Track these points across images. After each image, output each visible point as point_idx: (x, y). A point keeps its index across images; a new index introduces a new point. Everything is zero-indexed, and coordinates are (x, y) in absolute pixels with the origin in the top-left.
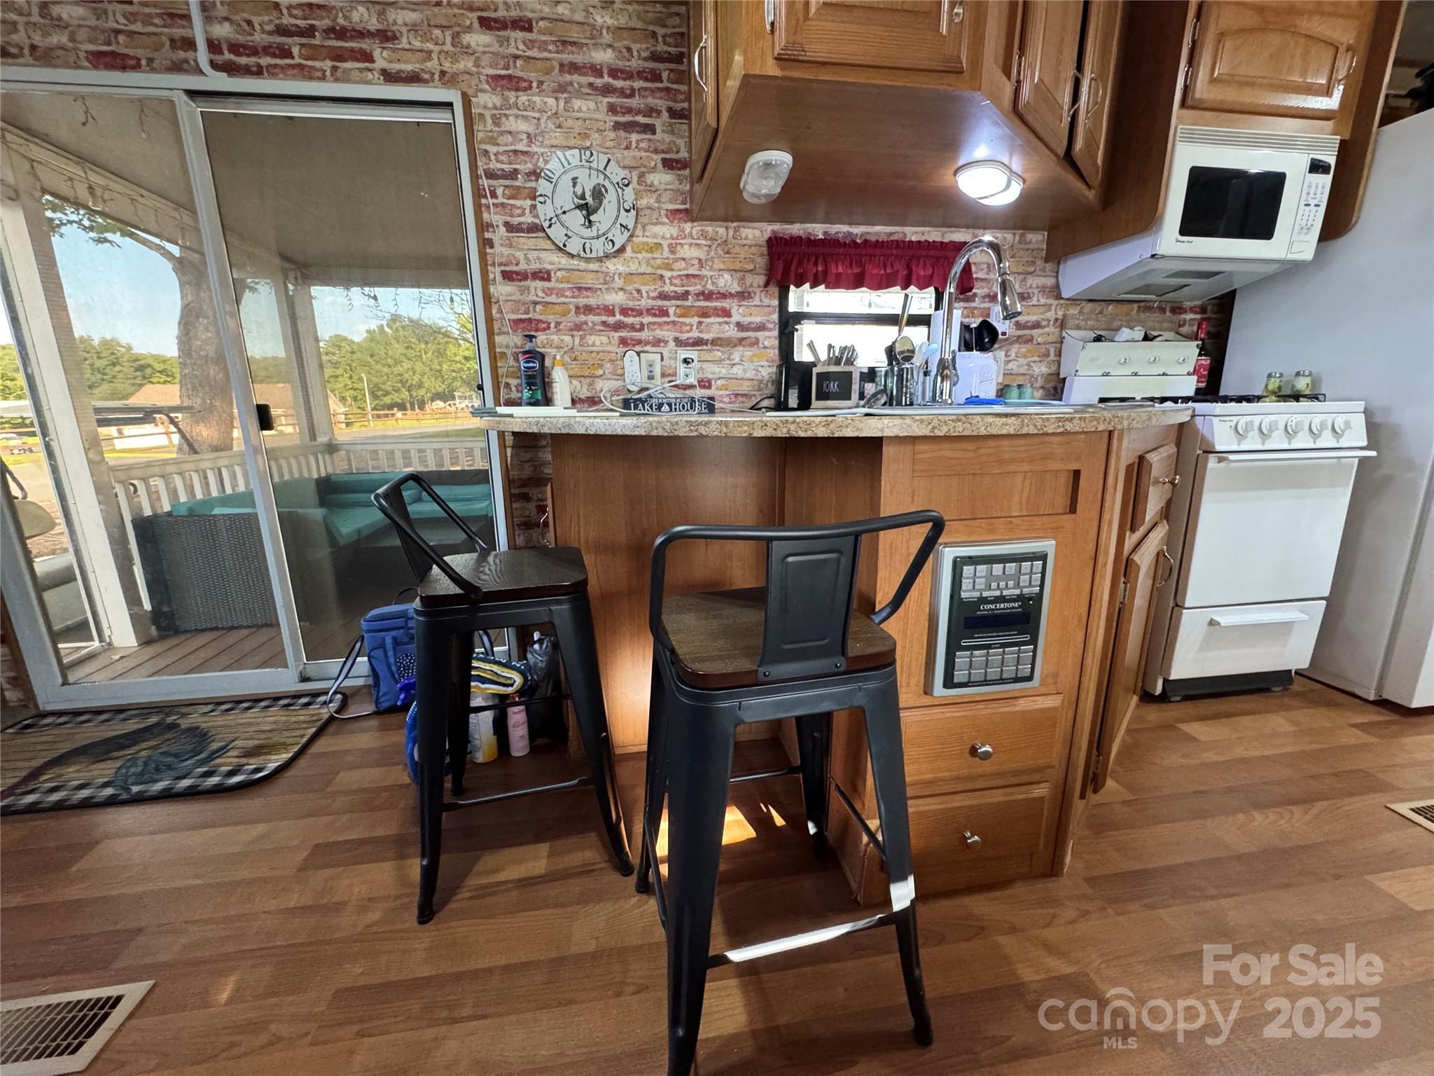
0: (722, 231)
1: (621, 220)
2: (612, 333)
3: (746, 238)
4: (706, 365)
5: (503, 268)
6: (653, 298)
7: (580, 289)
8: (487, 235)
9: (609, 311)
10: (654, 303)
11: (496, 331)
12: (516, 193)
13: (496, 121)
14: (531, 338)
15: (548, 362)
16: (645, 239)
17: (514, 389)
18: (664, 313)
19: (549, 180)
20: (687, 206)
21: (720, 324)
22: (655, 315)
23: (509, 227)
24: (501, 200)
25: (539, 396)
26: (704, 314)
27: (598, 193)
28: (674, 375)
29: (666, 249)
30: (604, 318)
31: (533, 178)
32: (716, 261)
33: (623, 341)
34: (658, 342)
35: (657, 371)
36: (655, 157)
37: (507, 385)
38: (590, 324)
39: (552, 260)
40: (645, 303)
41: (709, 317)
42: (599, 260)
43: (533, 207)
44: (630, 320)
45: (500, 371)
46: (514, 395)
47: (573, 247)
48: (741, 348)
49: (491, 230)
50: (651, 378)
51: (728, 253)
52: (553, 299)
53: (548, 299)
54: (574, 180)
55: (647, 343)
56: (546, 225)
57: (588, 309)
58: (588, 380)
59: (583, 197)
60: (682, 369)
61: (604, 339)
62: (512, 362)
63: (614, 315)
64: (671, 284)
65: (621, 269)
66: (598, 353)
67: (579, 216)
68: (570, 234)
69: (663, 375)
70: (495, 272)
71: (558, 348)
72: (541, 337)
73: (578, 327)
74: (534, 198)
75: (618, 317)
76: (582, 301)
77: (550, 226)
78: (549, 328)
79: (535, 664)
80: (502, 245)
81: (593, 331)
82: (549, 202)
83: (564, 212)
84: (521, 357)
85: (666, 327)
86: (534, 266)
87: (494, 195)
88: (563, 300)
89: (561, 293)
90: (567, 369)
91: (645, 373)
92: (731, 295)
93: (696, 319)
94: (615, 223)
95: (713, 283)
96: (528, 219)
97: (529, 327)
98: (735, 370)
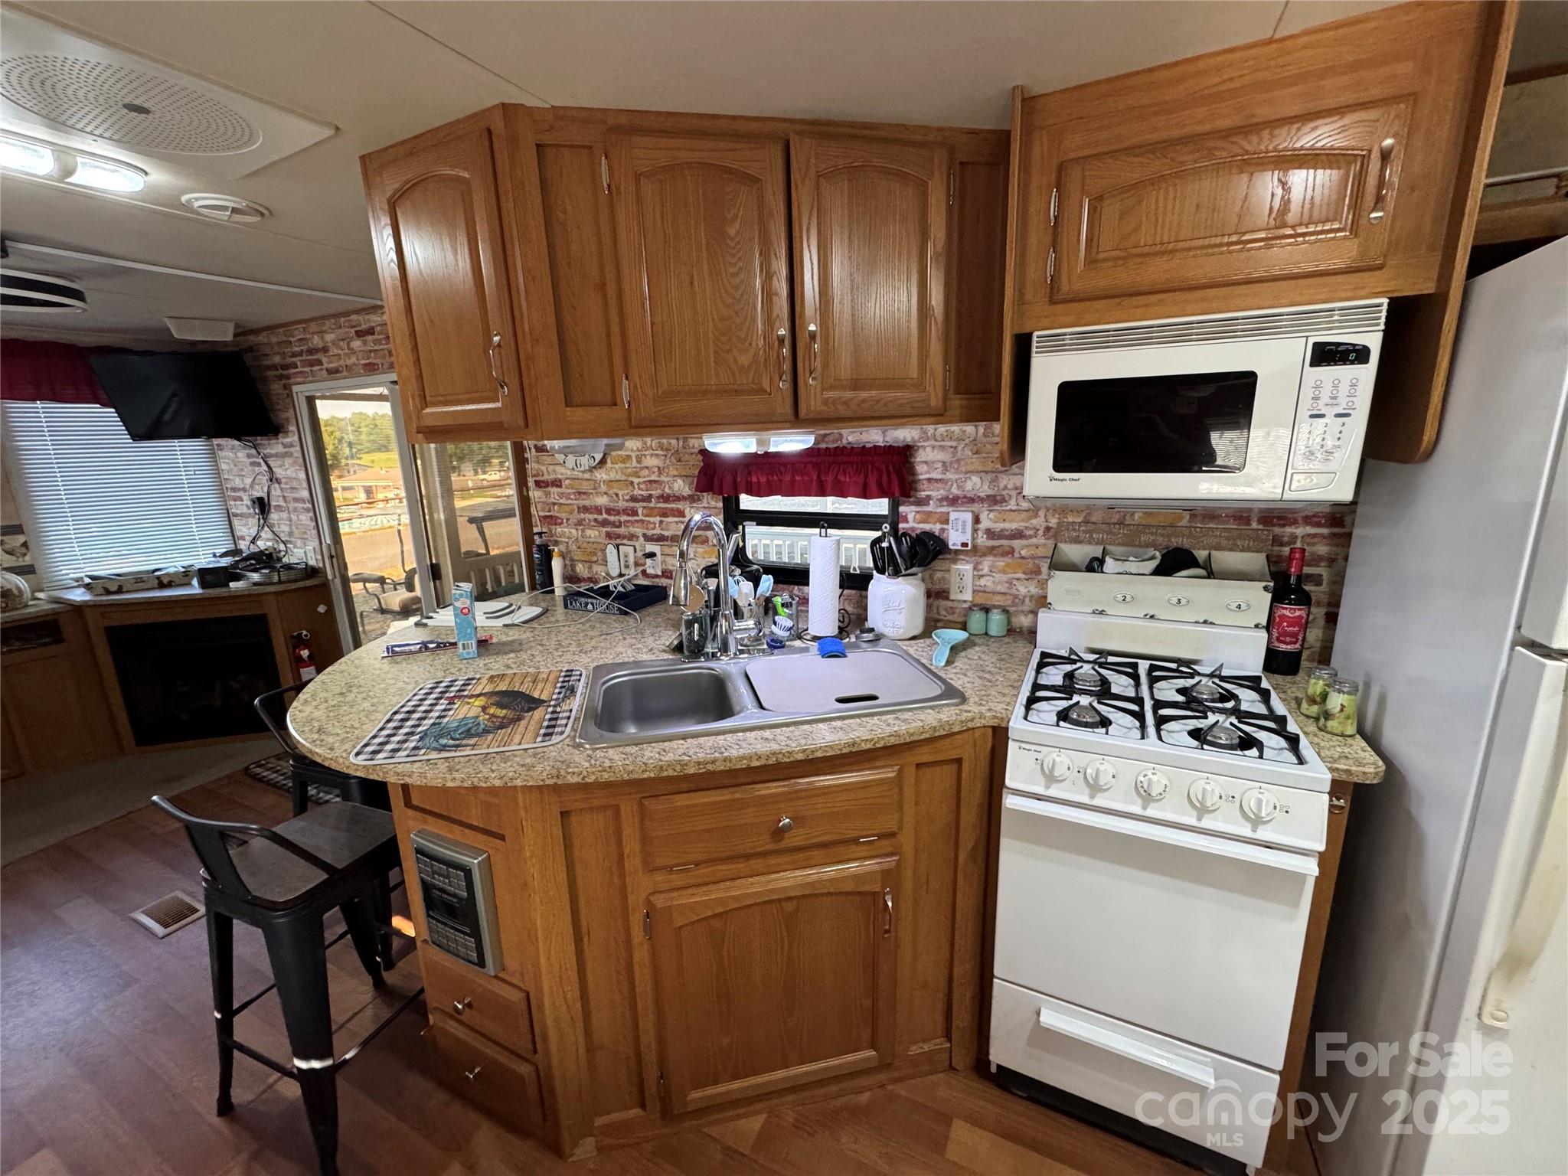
0: (674, 442)
2: (601, 529)
3: (693, 447)
5: (535, 478)
6: (627, 501)
7: (579, 493)
9: (598, 510)
10: (628, 504)
11: (533, 523)
16: (620, 453)
18: (635, 513)
21: (677, 523)
22: (628, 515)
23: (538, 448)
26: (664, 514)
28: (644, 565)
29: (634, 459)
30: (596, 516)
32: (671, 468)
33: (609, 535)
34: (632, 537)
35: (631, 560)
38: (587, 521)
39: (562, 472)
40: (622, 504)
41: (667, 517)
44: (612, 518)
48: (694, 546)
50: (627, 566)
51: (680, 461)
52: (564, 501)
53: (561, 501)
55: (624, 537)
58: (587, 566)
60: (649, 561)
61: (597, 533)
63: (602, 514)
64: (639, 489)
65: (605, 477)
69: (637, 565)
70: (531, 483)
71: (569, 538)
72: (559, 529)
73: (580, 523)
75: (604, 515)
76: (582, 503)
78: (562, 523)
80: (535, 461)
81: (589, 526)
85: (636, 525)
86: (552, 477)
88: (570, 502)
89: (568, 496)
91: (623, 563)
92: (684, 498)
93: (658, 519)
95: (670, 488)
97: (551, 522)
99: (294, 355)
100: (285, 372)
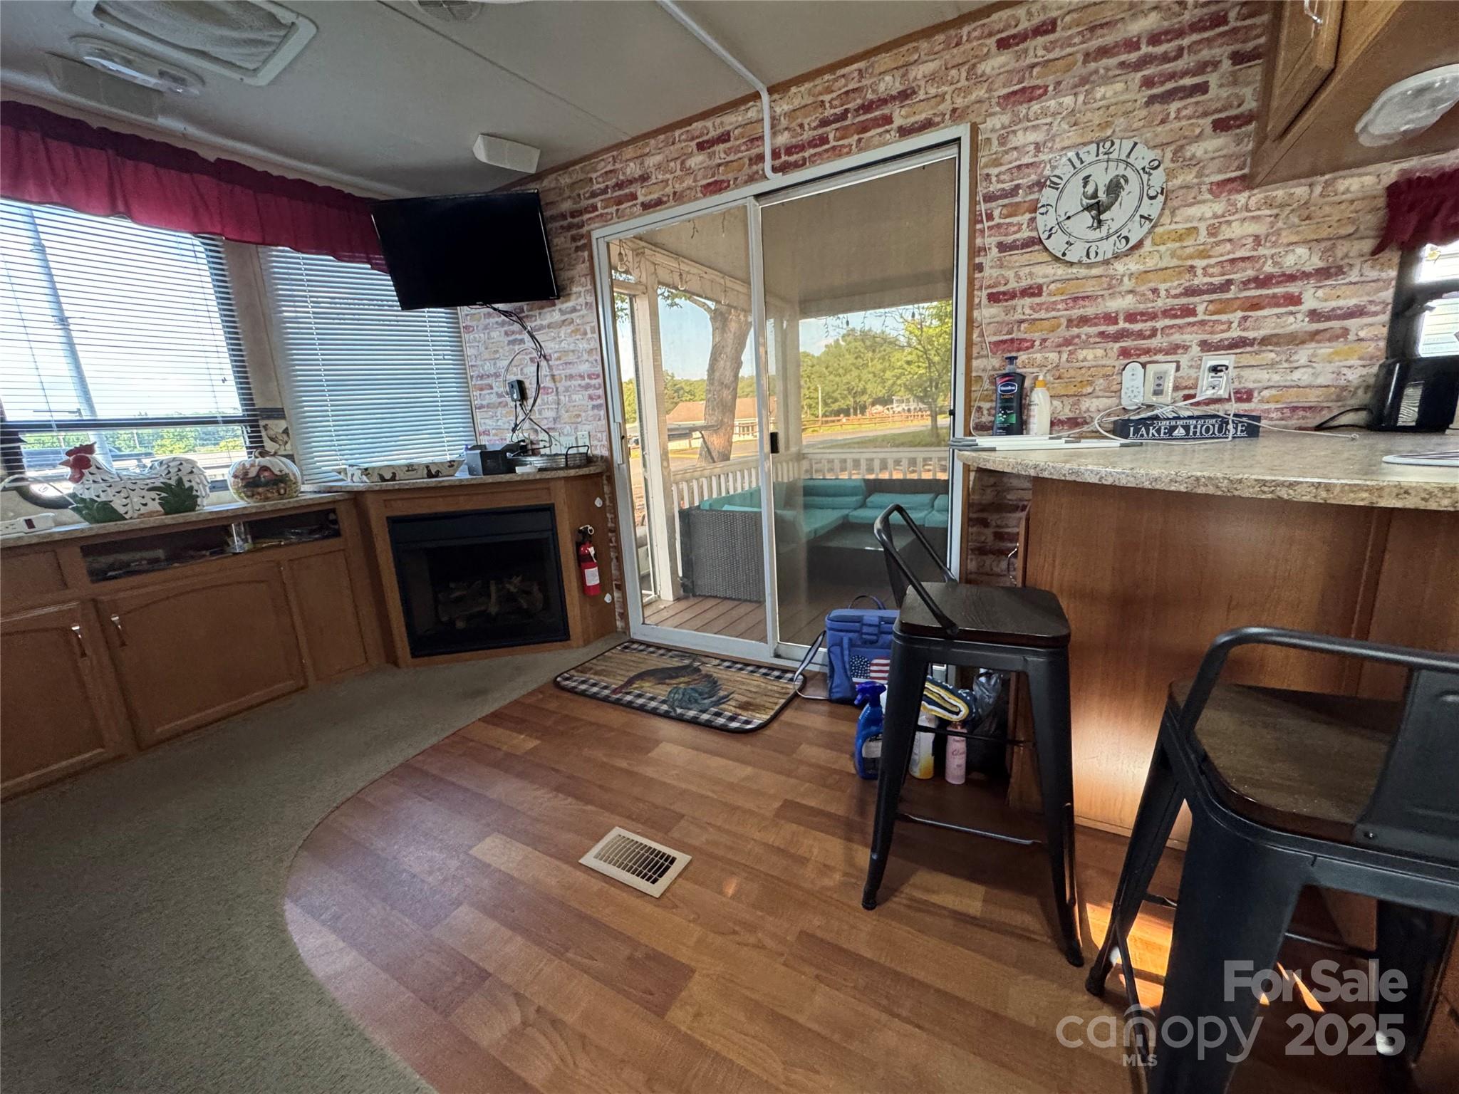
0: (1301, 191)
1: (1141, 212)
2: (1111, 344)
3: (1346, 191)
4: (1246, 373)
5: (990, 291)
6: (1175, 296)
7: (1075, 299)
8: (977, 260)
9: (1110, 319)
10: (1176, 301)
11: (975, 355)
12: (1014, 210)
13: (1003, 140)
14: (1012, 360)
15: (1027, 384)
16: (1174, 226)
17: (985, 412)
18: (1189, 312)
19: (1054, 186)
20: (1246, 171)
21: (1278, 316)
22: (1174, 317)
23: (1002, 247)
24: (997, 221)
25: (1013, 419)
26: (1255, 305)
27: (1115, 188)
28: (1195, 386)
29: (1203, 232)
30: (1103, 328)
31: (1036, 189)
32: (1284, 233)
33: (1125, 353)
34: (1174, 349)
35: (1169, 385)
36: (1201, 121)
37: (979, 409)
38: (1083, 337)
39: (1046, 272)
40: (1162, 303)
41: (1262, 308)
42: (1106, 262)
43: (1033, 220)
44: (1137, 327)
45: (974, 395)
46: (986, 419)
47: (1075, 254)
48: (1313, 345)
49: (982, 253)
50: (1158, 392)
51: (1308, 218)
52: (1042, 314)
53: (1036, 316)
54: (1086, 180)
55: (1159, 351)
56: (1043, 237)
57: (1084, 320)
58: (1071, 400)
59: (1095, 195)
60: (1206, 378)
61: (1100, 352)
62: (987, 385)
63: (1116, 323)
64: (1206, 275)
65: (1134, 268)
66: (1089, 368)
67: (1087, 218)
68: (1072, 240)
69: (1176, 388)
70: (982, 296)
71: (1041, 366)
72: (1023, 357)
73: (1068, 342)
74: (1035, 210)
75: (1122, 324)
76: (1076, 313)
77: (1050, 236)
78: (1032, 346)
79: (982, 698)
80: (991, 267)
81: (1086, 345)
82: (1051, 210)
83: (1069, 218)
84: (999, 381)
85: (1189, 329)
86: (1025, 283)
87: (990, 217)
88: (1054, 314)
89: (1052, 307)
90: (1048, 389)
91: (1151, 386)
92: (1306, 275)
93: (1239, 314)
94: (1133, 216)
95: (1275, 264)
96: (1026, 234)
97: (1010, 347)
98: (1296, 375)
99: (594, 195)
100: (576, 220)
